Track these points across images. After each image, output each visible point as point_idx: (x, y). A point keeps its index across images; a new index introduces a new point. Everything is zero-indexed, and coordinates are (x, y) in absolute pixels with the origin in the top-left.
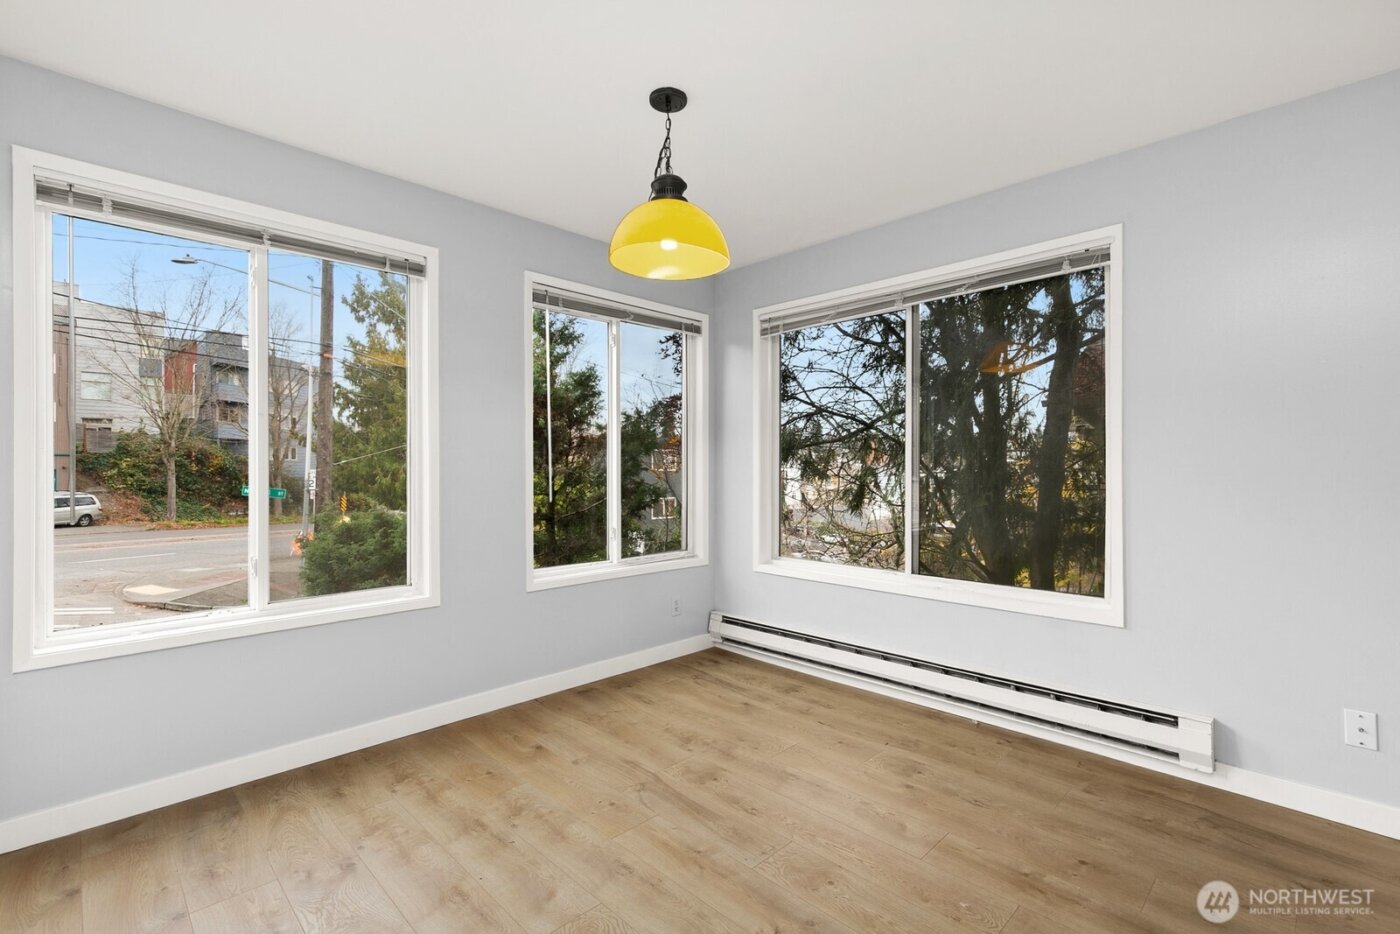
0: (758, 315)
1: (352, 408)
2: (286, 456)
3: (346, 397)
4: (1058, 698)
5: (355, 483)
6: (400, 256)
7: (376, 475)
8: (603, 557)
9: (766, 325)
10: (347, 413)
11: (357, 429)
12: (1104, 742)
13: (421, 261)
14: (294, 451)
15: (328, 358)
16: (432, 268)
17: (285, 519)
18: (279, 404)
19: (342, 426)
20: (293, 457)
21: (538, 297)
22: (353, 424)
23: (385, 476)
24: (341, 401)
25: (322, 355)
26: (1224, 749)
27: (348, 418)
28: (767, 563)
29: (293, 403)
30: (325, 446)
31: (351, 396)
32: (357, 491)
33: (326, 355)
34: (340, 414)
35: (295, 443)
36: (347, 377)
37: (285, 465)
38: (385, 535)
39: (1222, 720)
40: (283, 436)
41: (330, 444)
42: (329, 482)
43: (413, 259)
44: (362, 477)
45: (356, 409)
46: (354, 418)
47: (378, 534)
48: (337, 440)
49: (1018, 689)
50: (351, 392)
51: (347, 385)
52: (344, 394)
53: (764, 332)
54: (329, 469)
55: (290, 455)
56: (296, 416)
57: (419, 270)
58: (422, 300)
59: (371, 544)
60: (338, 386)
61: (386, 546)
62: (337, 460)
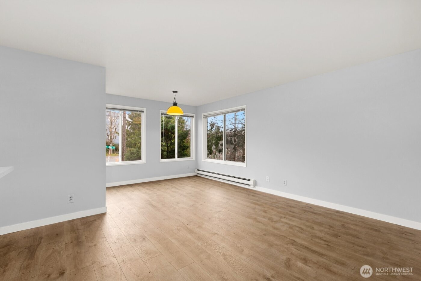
0: (203, 114)
1: (131, 126)
2: (113, 138)
3: (129, 123)
4: (235, 178)
5: (131, 145)
6: (140, 110)
7: (136, 143)
8: (174, 157)
9: (204, 116)
10: (129, 127)
11: (132, 131)
12: (244, 185)
13: (143, 110)
14: (115, 136)
15: (125, 114)
16: (145, 111)
17: (113, 155)
18: (112, 124)
19: (128, 131)
20: (115, 138)
21: (162, 114)
22: (131, 130)
23: (139, 143)
24: (128, 124)
25: (123, 113)
26: (255, 184)
27: (130, 128)
28: (205, 159)
29: (115, 124)
30: (124, 136)
31: (130, 123)
32: (132, 147)
33: (125, 113)
34: (127, 127)
35: (116, 135)
36: (129, 118)
37: (113, 140)
38: (138, 153)
39: (256, 180)
40: (113, 133)
41: (125, 135)
42: (125, 145)
43: (142, 110)
44: (133, 143)
45: (132, 126)
46: (131, 128)
47: (137, 153)
48: (127, 134)
49: (239, 178)
50: (130, 121)
51: (129, 120)
52: (129, 122)
53: (204, 118)
54: (125, 141)
55: (114, 137)
56: (116, 127)
57: (143, 112)
58: (143, 116)
59: (136, 155)
60: (127, 120)
61: (138, 155)
62: (127, 139)
